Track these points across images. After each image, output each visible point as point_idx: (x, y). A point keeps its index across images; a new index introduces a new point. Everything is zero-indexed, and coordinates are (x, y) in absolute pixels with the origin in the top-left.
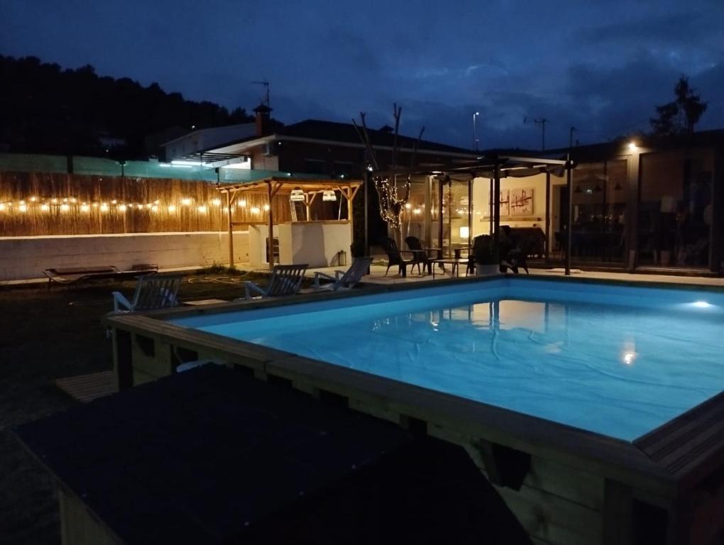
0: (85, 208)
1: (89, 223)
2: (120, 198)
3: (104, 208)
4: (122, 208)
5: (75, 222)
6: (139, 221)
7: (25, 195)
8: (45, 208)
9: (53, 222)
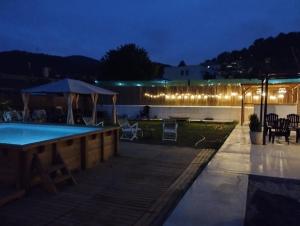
0: (193, 97)
1: (194, 102)
2: (205, 93)
3: (199, 97)
4: (206, 97)
5: (189, 102)
6: (212, 102)
7: (174, 93)
8: (180, 97)
9: (182, 102)
